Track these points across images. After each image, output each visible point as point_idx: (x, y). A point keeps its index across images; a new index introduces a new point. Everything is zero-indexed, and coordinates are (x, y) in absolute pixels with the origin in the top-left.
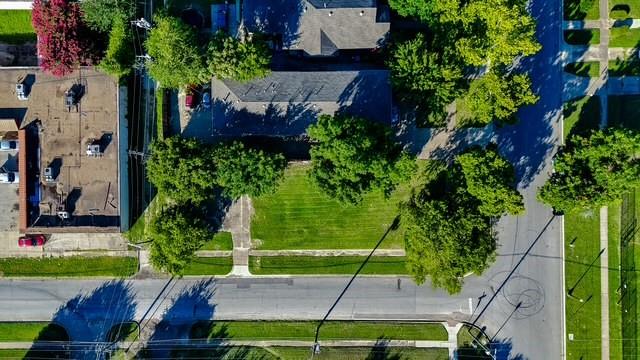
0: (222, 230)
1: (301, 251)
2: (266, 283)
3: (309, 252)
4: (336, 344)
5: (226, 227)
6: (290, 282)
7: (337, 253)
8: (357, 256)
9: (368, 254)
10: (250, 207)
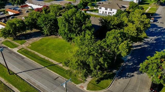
0: (26, 40)
1: (37, 53)
2: (17, 55)
3: (39, 54)
4: (7, 84)
5: (27, 40)
6: (23, 58)
7: (47, 58)
8: (52, 62)
9: (56, 64)
10: (39, 40)
